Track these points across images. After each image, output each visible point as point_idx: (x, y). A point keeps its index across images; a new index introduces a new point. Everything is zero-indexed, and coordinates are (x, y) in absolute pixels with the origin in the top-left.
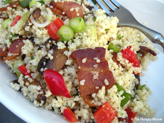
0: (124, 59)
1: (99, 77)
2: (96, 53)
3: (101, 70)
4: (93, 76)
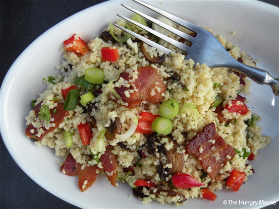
0: (230, 113)
1: (220, 156)
2: (207, 135)
3: (220, 149)
4: (215, 158)
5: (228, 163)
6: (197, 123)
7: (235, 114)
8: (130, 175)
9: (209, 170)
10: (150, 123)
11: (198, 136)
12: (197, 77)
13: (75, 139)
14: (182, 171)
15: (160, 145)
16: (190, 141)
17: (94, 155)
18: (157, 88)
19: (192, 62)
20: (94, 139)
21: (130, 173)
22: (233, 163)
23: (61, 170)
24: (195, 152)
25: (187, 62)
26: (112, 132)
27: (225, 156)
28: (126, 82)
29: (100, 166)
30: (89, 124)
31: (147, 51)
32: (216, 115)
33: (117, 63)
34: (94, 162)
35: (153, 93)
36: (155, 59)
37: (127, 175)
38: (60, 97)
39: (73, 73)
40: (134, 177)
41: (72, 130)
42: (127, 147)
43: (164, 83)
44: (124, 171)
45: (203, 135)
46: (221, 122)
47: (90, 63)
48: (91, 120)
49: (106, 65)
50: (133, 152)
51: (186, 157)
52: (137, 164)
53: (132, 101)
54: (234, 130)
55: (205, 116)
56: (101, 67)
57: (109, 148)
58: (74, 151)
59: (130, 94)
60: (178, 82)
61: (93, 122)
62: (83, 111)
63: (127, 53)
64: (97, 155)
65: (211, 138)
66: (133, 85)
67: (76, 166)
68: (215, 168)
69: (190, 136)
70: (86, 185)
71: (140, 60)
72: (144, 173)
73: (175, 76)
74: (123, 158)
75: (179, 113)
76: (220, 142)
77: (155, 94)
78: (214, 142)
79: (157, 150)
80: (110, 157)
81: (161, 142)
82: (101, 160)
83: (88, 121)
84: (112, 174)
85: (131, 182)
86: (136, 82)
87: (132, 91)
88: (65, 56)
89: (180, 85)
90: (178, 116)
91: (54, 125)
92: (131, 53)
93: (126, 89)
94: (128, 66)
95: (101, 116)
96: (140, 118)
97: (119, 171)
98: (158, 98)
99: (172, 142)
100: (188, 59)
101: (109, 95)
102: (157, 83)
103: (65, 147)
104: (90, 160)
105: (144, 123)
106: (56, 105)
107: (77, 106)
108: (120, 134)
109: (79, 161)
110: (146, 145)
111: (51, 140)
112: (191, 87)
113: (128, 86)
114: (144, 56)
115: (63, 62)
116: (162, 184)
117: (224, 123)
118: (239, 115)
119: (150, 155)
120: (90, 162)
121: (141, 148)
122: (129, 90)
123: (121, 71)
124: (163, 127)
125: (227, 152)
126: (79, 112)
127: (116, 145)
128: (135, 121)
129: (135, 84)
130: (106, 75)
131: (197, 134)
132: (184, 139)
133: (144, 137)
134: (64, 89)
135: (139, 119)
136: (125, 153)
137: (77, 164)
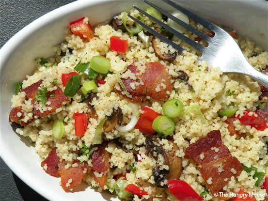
4: (217, 169)
5: (233, 178)
13: (68, 129)
15: (159, 145)
18: (163, 85)
23: (43, 165)
26: (111, 123)
28: (133, 74)
29: (90, 163)
31: (158, 46)
32: (227, 125)
33: (125, 54)
36: (165, 56)
38: (60, 81)
41: (67, 118)
42: (123, 145)
46: (232, 134)
48: (89, 111)
50: (129, 153)
59: (136, 86)
60: (186, 82)
61: (92, 113)
62: (82, 100)
63: (136, 45)
70: (70, 184)
72: (138, 176)
77: (160, 90)
78: (217, 150)
80: (103, 155)
81: (160, 142)
83: (85, 112)
84: (101, 176)
87: (138, 84)
89: (187, 85)
92: (141, 46)
93: (132, 81)
94: (136, 59)
96: (143, 112)
99: (172, 144)
101: (114, 86)
102: (163, 80)
104: (79, 156)
106: (55, 88)
114: (154, 52)
117: (234, 136)
119: (147, 158)
121: (138, 149)
122: (135, 82)
123: (129, 63)
126: (77, 101)
127: (113, 138)
128: (137, 114)
129: (141, 77)
130: (112, 65)
135: (141, 114)
136: (120, 151)
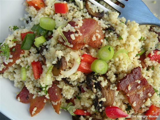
0: (151, 61)
1: (143, 94)
2: (135, 76)
3: (143, 88)
4: (139, 95)
5: (149, 99)
6: (127, 66)
7: (154, 62)
8: (71, 105)
9: (134, 105)
10: (89, 64)
11: (128, 76)
12: (129, 29)
13: (29, 74)
14: (113, 104)
15: (96, 82)
16: (121, 80)
17: (43, 88)
18: (97, 34)
19: (124, 19)
20: (43, 74)
21: (71, 103)
22: (153, 100)
23: (17, 98)
24: (124, 90)
25: (120, 19)
26: (58, 69)
27: (147, 94)
28: (72, 27)
29: (47, 96)
30: (41, 62)
31: (90, 7)
32: (140, 61)
33: (66, 15)
34: (42, 93)
35: (94, 39)
36: (96, 14)
37: (69, 106)
38: (19, 39)
39: (32, 24)
40: (74, 107)
41: (27, 66)
42: (70, 83)
43: (102, 33)
44: (66, 102)
45: (132, 76)
46: (143, 68)
47: (45, 15)
48: (42, 59)
49: (58, 16)
50: (74, 87)
51: (117, 93)
52: (77, 97)
53: (76, 43)
54: (153, 74)
55: (132, 61)
56: (53, 18)
57: (56, 83)
58: (28, 84)
59: (75, 37)
60: (114, 32)
61: (44, 61)
62: (37, 52)
63: (74, 8)
64: (46, 88)
65: (137, 78)
66: (79, 31)
67: (29, 96)
68: (139, 103)
69: (121, 76)
70: (35, 111)
71: (84, 14)
72: (82, 104)
73: (111, 27)
74: (66, 91)
75: (113, 58)
76: (144, 82)
77: (95, 39)
78: (139, 82)
79: (94, 86)
80: (56, 90)
81: (97, 79)
82: (48, 92)
83: (40, 60)
84: (56, 104)
85: (71, 111)
86: (81, 29)
87: (77, 35)
88: (26, 9)
89: (116, 35)
90: (112, 60)
91: (11, 61)
92: (77, 9)
93: (72, 33)
95: (50, 55)
96: (83, 58)
97: (62, 101)
98: (97, 43)
99: (106, 80)
100: (121, 17)
101: (58, 38)
102: (97, 31)
103: (21, 80)
104: (40, 92)
105: (85, 63)
106: (15, 44)
107: (32, 48)
108: (65, 70)
109: (31, 91)
110: (86, 81)
111: (11, 74)
112: (124, 36)
113: (74, 30)
114: (88, 11)
115: (25, 15)
116: (95, 114)
117: (145, 68)
118: (157, 63)
119: (88, 91)
120: (39, 93)
121: (81, 84)
122: (75, 34)
123: (69, 20)
124: (100, 67)
125: (148, 91)
126: (33, 53)
127: (61, 80)
128: (78, 60)
129: (80, 30)
130: (56, 23)
131: (127, 75)
132: (116, 79)
133: (84, 75)
134: (23, 33)
135: (81, 60)
136: (68, 87)
137: (30, 94)
